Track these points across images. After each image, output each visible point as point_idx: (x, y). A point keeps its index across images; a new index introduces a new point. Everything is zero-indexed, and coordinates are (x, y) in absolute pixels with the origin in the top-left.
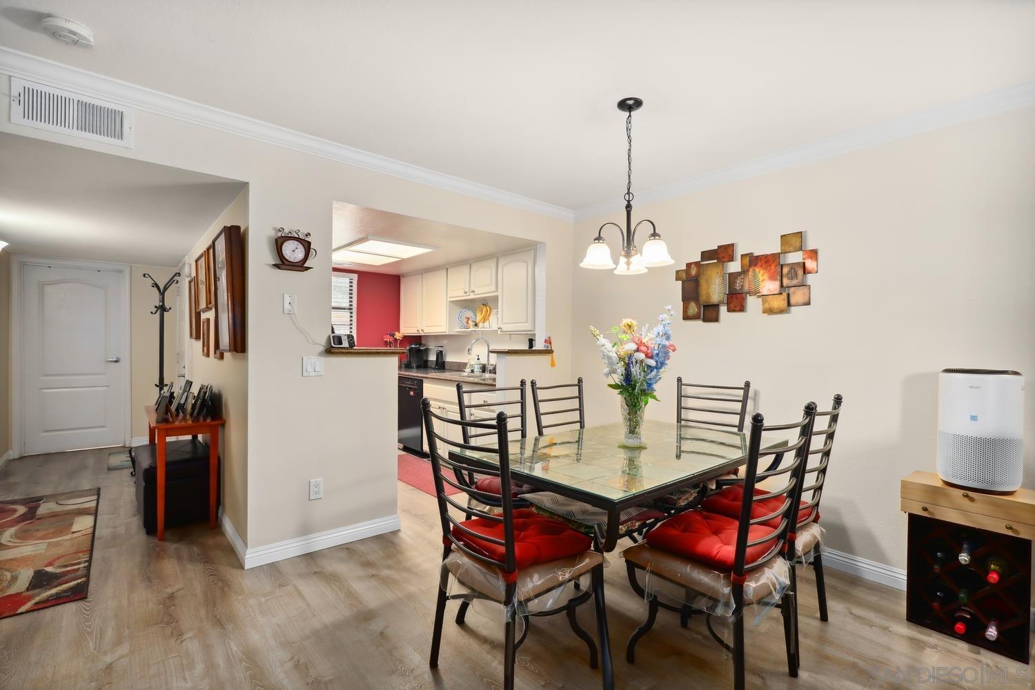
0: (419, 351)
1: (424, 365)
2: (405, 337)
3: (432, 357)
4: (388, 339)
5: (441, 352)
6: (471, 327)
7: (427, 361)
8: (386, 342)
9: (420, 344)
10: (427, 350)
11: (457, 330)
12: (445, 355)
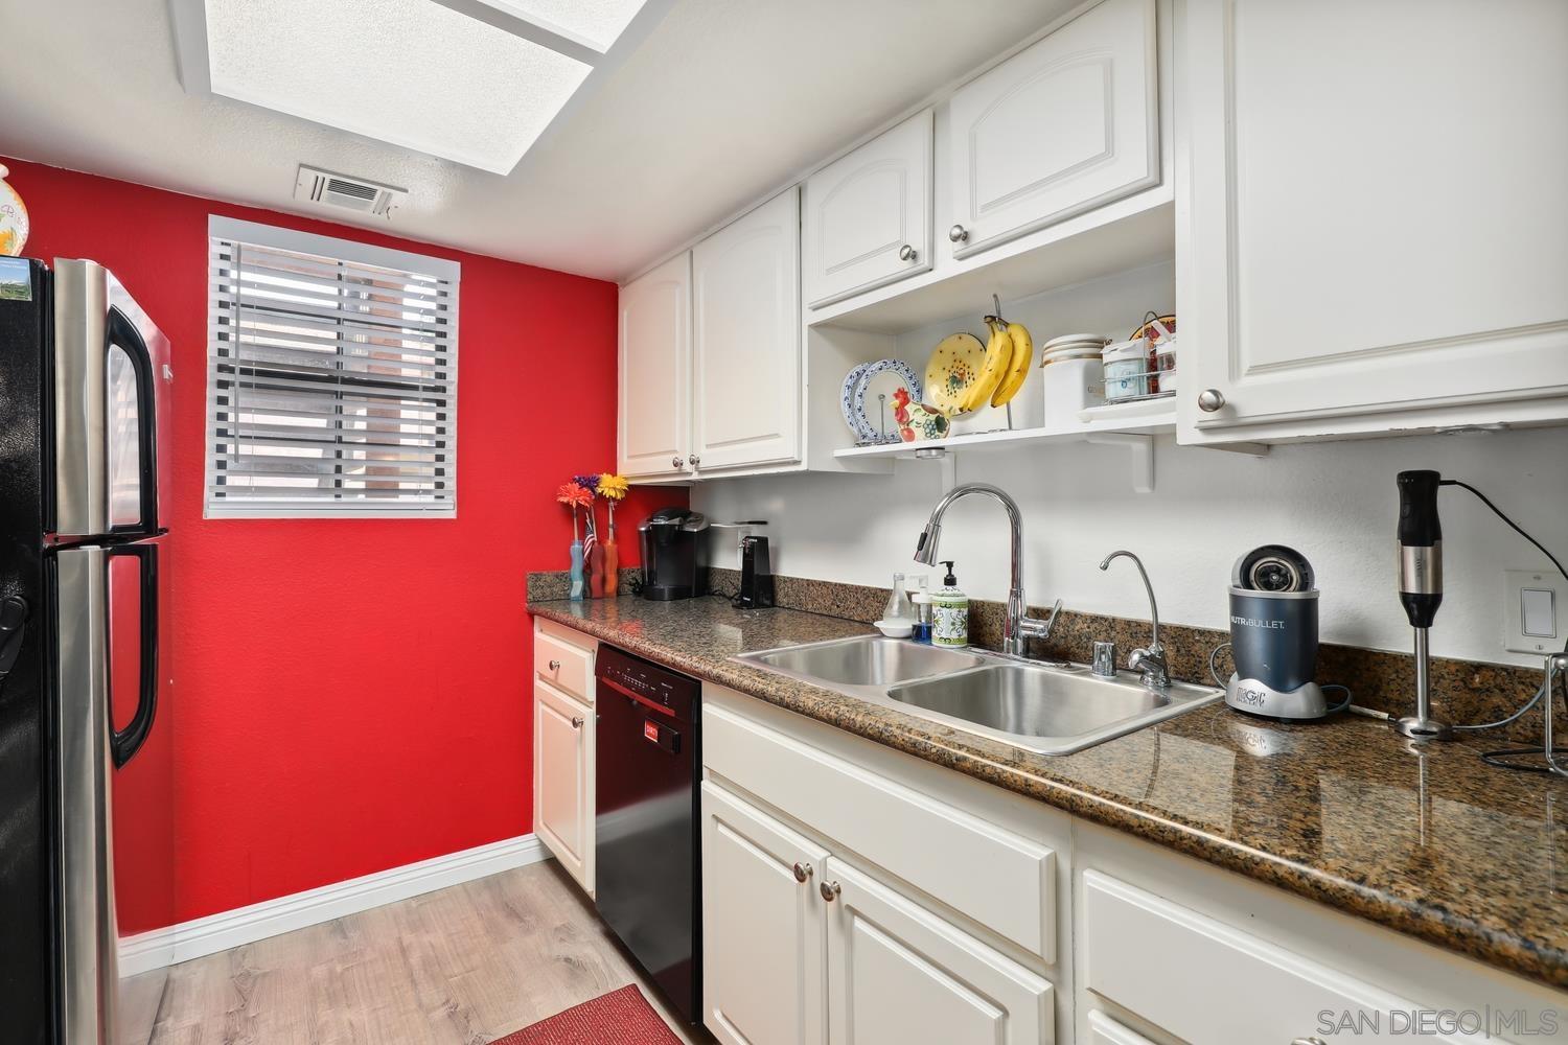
0: (679, 538)
1: (697, 586)
2: (633, 490)
3: (729, 560)
4: (573, 495)
5: (763, 541)
6: (919, 433)
7: (707, 573)
8: (567, 505)
9: (686, 515)
10: (708, 538)
11: (840, 452)
12: (777, 551)
